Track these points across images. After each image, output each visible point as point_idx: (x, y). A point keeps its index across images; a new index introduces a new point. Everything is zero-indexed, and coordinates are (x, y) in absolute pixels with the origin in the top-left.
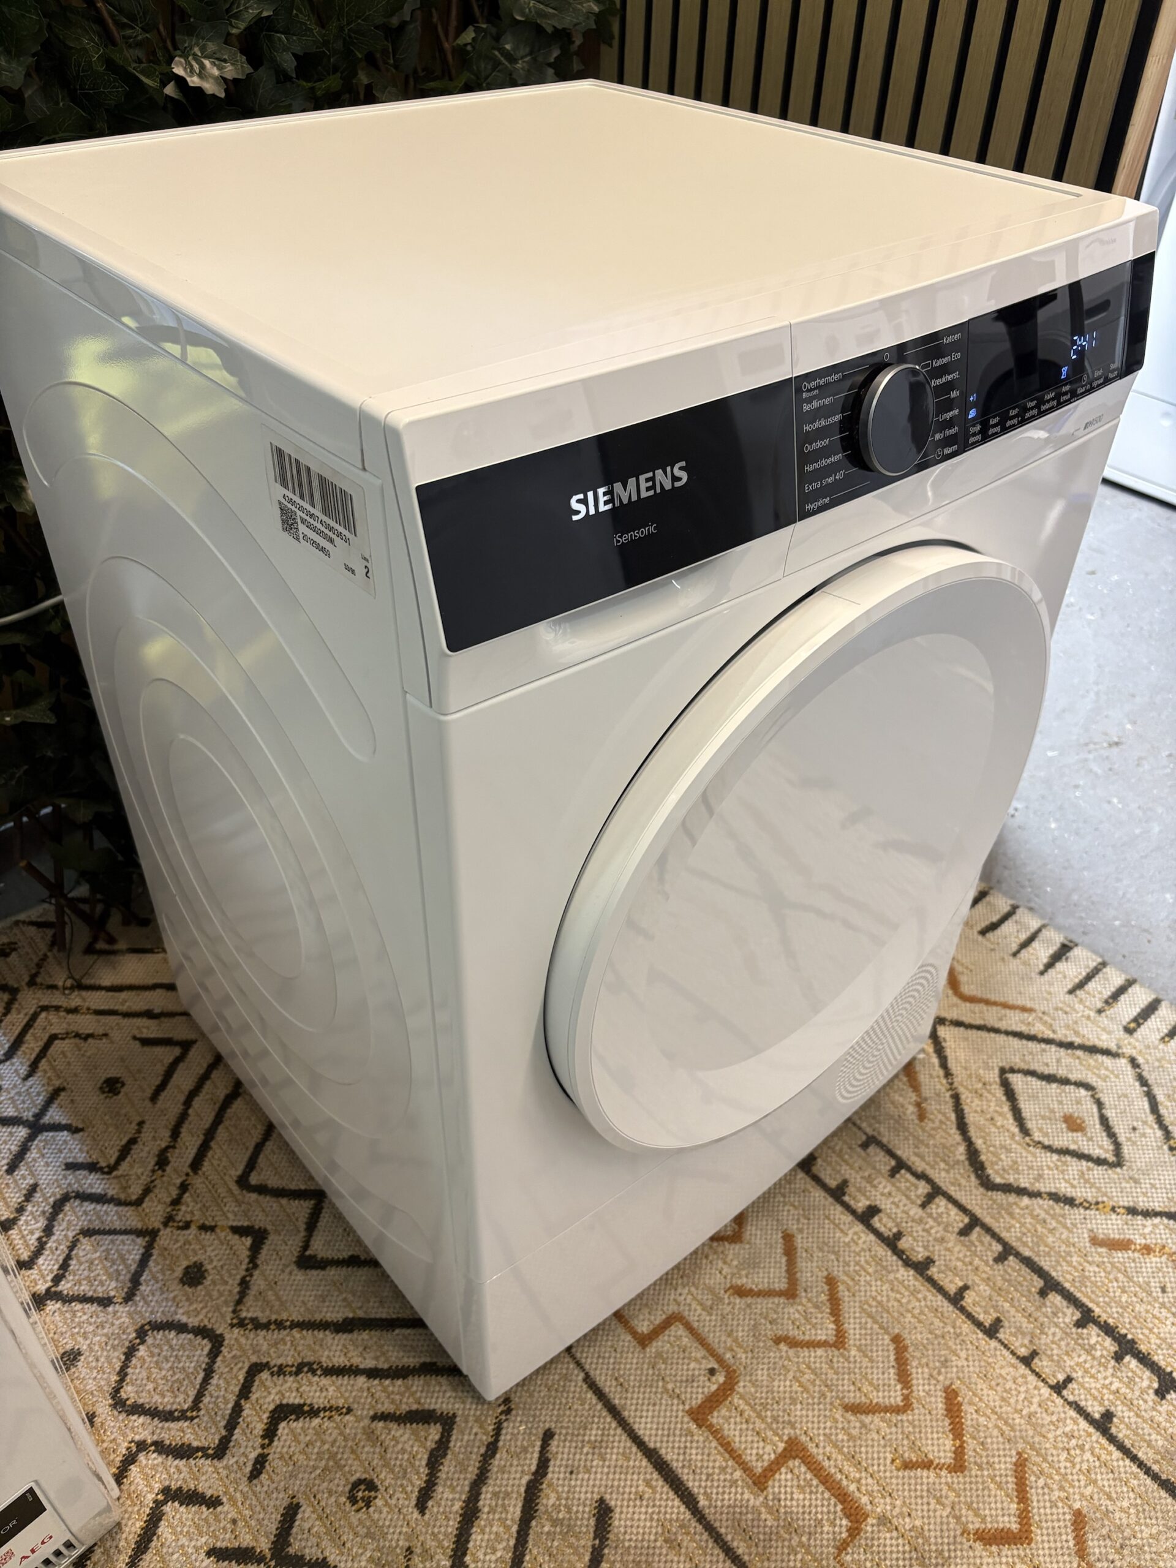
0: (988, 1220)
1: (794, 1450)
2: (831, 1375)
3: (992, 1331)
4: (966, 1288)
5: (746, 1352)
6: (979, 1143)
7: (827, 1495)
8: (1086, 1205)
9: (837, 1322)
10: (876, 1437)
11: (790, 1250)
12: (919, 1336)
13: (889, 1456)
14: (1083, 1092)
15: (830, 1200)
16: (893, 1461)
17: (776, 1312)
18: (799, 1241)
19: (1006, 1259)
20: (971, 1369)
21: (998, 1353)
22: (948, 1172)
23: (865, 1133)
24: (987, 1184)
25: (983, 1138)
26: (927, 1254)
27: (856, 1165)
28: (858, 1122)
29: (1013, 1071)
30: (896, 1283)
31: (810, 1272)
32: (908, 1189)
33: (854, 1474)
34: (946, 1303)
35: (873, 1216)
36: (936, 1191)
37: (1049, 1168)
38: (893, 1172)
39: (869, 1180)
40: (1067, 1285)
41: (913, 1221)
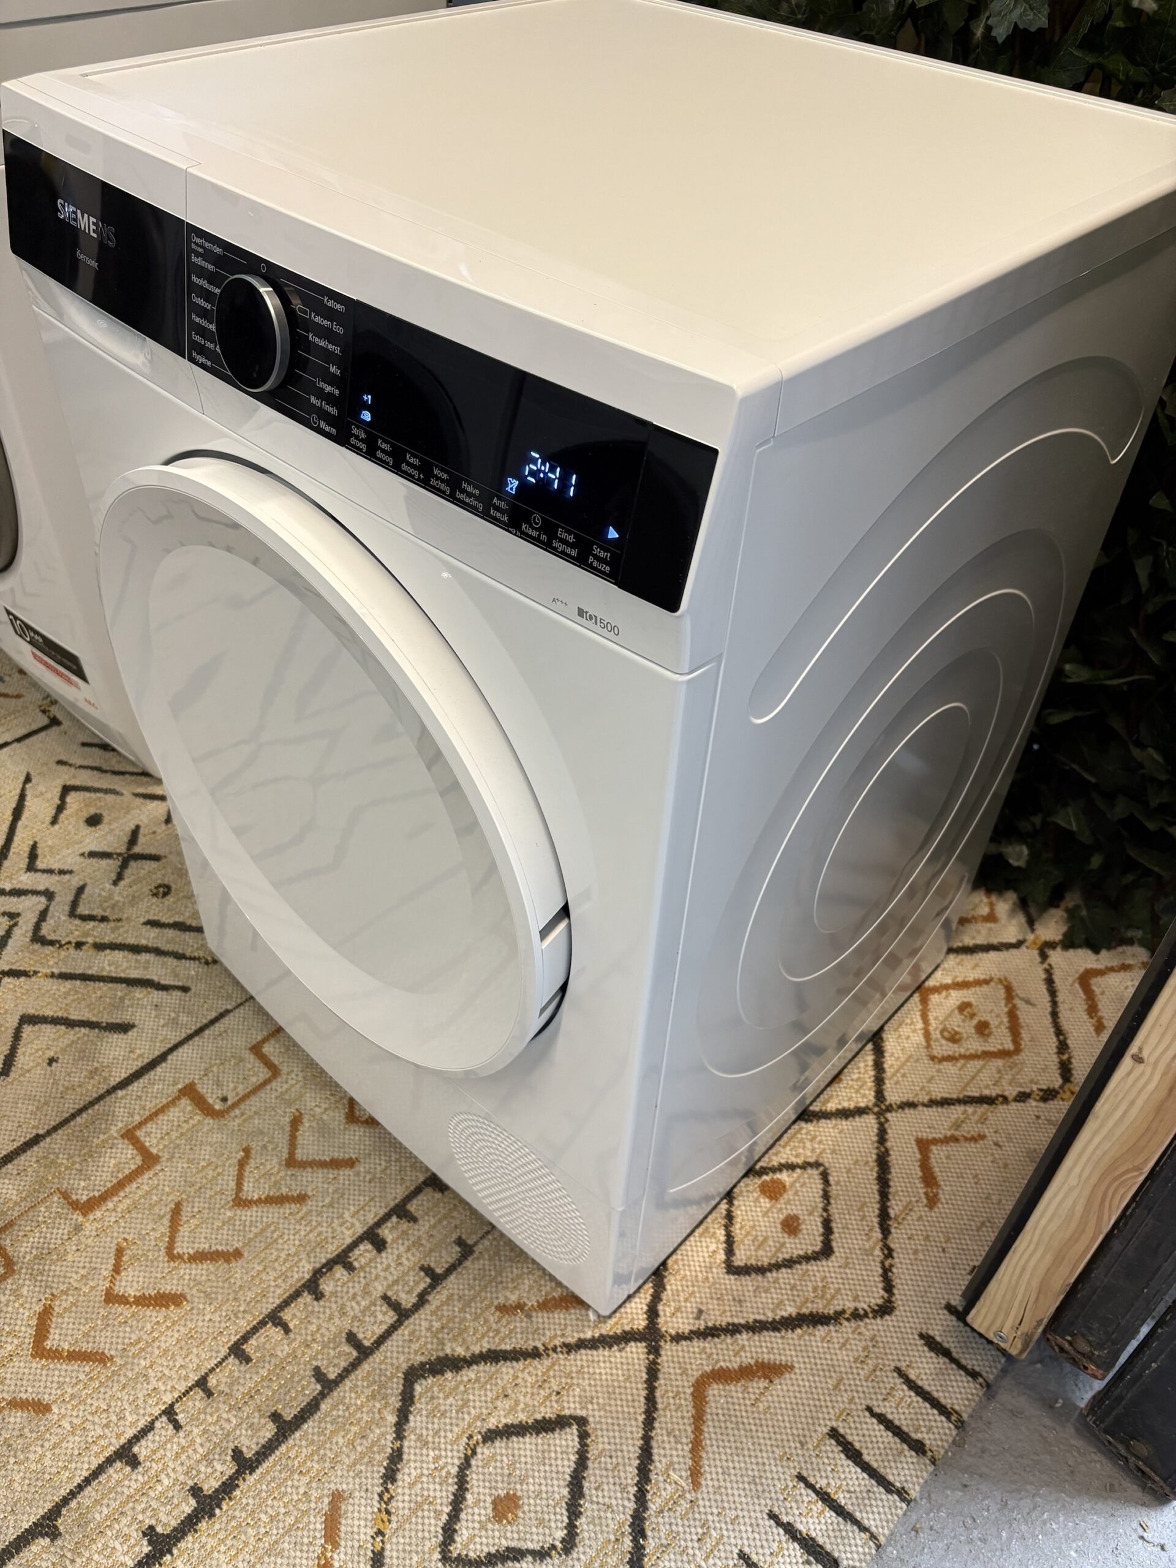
0: (366, 1366)
1: (149, 1160)
2: (209, 1193)
3: (238, 1351)
4: (287, 1330)
5: (239, 1125)
6: (469, 1374)
7: (109, 1185)
8: (385, 1498)
9: (259, 1201)
10: (149, 1227)
11: (335, 1164)
12: (238, 1276)
13: (130, 1238)
14: (561, 1534)
15: (392, 1204)
16: (125, 1240)
17: (273, 1149)
18: (345, 1173)
19: (318, 1381)
20: (200, 1324)
21: (214, 1354)
22: (429, 1329)
23: (476, 1244)
24: (412, 1375)
25: (477, 1380)
26: (327, 1294)
27: (434, 1232)
28: (490, 1237)
29: (583, 1436)
30: (296, 1259)
31: (311, 1181)
32: (407, 1283)
33: (121, 1207)
34: (271, 1307)
35: (373, 1243)
36: (403, 1315)
37: (438, 1458)
38: (428, 1271)
39: (418, 1243)
40: (283, 1448)
41: (367, 1284)
